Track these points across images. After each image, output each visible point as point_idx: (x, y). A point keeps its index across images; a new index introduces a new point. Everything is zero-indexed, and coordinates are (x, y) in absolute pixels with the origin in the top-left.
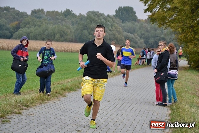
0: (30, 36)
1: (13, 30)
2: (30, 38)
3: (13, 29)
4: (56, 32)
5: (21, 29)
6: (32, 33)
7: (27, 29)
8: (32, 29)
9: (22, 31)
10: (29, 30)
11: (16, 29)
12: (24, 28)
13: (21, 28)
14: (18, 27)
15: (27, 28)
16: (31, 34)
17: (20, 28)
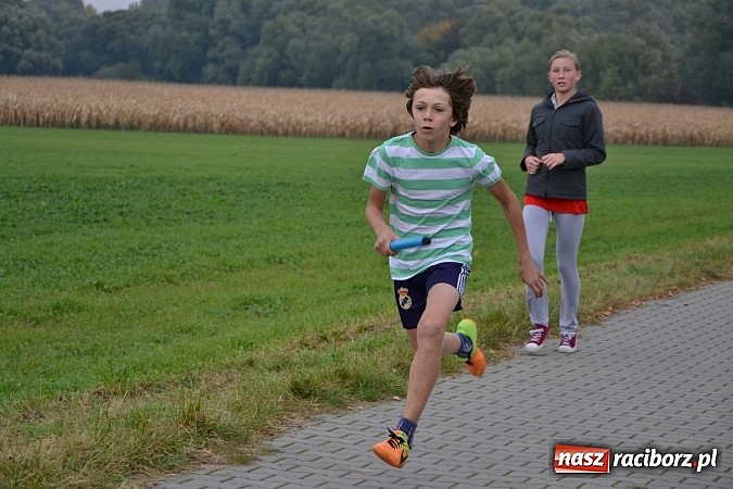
0: (497, 80)
1: (432, 56)
2: (498, 86)
3: (430, 52)
4: (604, 59)
5: (461, 52)
6: (506, 65)
7: (488, 50)
8: (510, 48)
9: (467, 59)
10: (494, 57)
11: (442, 52)
12: (473, 48)
13: (465, 47)
14: (450, 44)
15: (486, 46)
16: (501, 71)
17: (458, 46)
